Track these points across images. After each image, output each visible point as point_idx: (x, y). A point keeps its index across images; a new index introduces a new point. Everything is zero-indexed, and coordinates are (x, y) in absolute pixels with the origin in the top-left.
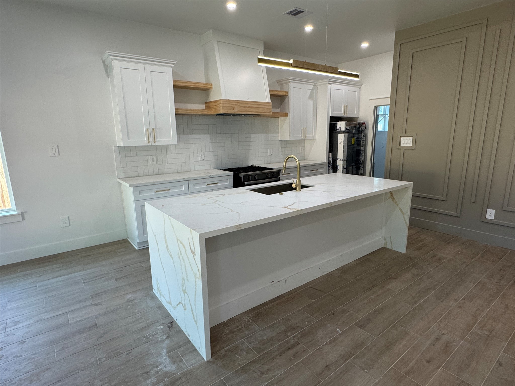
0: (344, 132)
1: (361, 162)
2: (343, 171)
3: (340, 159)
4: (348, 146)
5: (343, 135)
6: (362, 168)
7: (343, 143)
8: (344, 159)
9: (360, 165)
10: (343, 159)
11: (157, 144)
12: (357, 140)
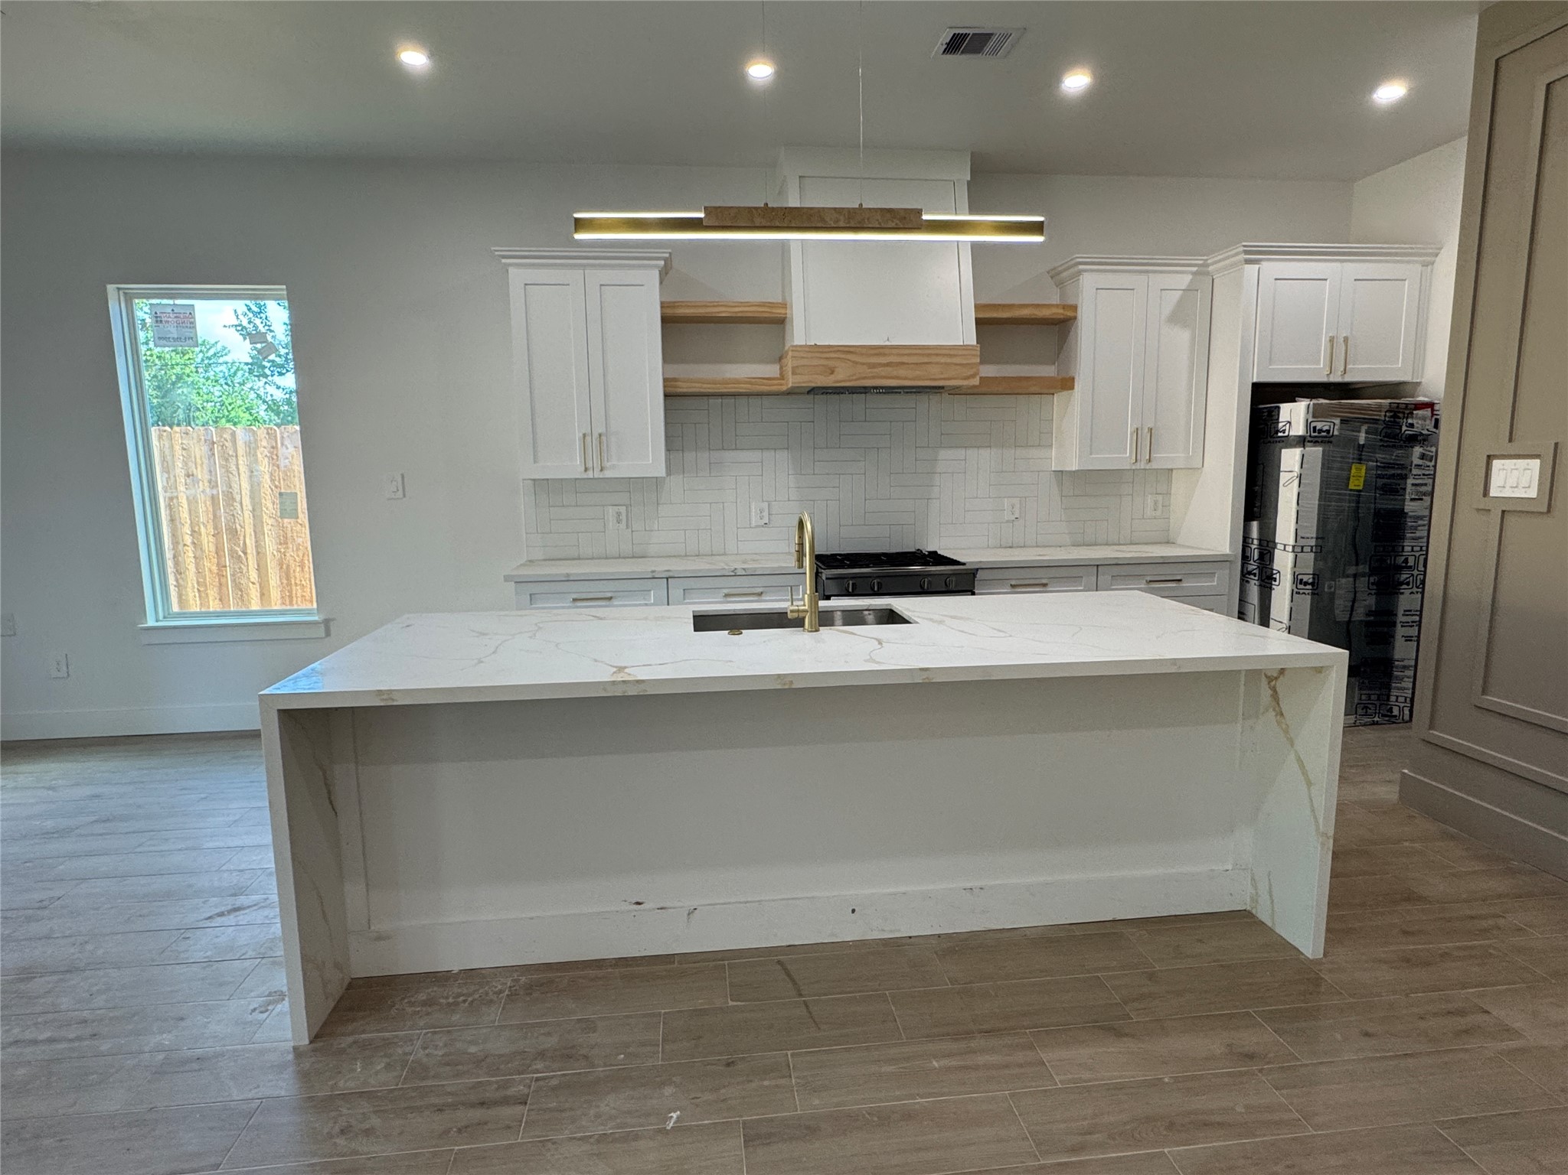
0: (1301, 441)
1: (1411, 562)
2: (1298, 593)
3: (1285, 545)
4: (1324, 496)
5: (1297, 452)
6: (1415, 590)
7: (1296, 482)
8: (1302, 547)
9: (1404, 577)
10: (1294, 547)
11: (608, 474)
12: (1379, 472)
